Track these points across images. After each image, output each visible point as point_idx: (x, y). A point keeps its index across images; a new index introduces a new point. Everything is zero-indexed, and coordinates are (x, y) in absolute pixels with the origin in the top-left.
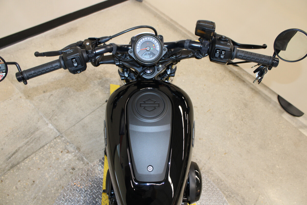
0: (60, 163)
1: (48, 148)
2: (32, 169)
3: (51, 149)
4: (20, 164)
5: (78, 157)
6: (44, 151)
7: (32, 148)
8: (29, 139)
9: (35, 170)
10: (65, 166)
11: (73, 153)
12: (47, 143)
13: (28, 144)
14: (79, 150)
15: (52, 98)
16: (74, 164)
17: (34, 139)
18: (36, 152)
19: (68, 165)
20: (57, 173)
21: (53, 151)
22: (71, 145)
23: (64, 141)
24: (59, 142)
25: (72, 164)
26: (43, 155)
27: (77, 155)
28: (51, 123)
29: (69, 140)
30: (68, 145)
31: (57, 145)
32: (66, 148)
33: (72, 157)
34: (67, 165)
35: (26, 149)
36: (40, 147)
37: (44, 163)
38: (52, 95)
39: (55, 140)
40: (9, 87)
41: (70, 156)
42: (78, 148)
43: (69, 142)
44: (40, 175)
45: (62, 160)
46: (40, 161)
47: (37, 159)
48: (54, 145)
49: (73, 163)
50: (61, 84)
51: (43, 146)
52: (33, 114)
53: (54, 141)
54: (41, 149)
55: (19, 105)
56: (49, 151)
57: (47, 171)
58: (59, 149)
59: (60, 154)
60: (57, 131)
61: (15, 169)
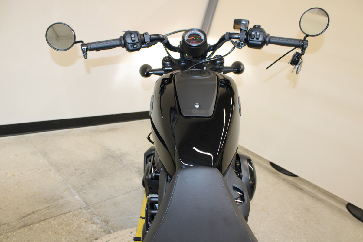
0: (82, 232)
1: (71, 216)
2: (47, 232)
3: (74, 217)
4: (34, 225)
5: (105, 229)
6: (65, 218)
7: (52, 212)
8: (50, 204)
9: (50, 233)
10: (88, 235)
11: (99, 225)
12: (70, 211)
13: (48, 208)
14: (107, 223)
15: (83, 175)
16: (98, 236)
17: (56, 206)
18: (55, 217)
19: (91, 235)
20: (77, 241)
21: (75, 219)
22: (98, 217)
23: (91, 213)
24: (85, 212)
25: (96, 235)
26: (63, 221)
27: (104, 228)
28: (78, 195)
29: (96, 213)
30: (94, 217)
31: (82, 215)
32: (91, 219)
33: (98, 228)
34: (89, 235)
35: (45, 213)
36: (61, 213)
37: (63, 229)
38: (84, 173)
39: (80, 210)
40: (40, 160)
41: (95, 227)
42: (106, 222)
43: (96, 214)
44: (55, 239)
45: (85, 229)
46: (59, 226)
47: (55, 223)
48: (78, 214)
49: (98, 234)
50: (95, 167)
51: (65, 213)
52: (60, 185)
53: (78, 210)
54: (62, 215)
55: (47, 175)
56: (71, 219)
57: (65, 236)
58: (83, 219)
59: (84, 224)
60: (84, 203)
61: (27, 228)
